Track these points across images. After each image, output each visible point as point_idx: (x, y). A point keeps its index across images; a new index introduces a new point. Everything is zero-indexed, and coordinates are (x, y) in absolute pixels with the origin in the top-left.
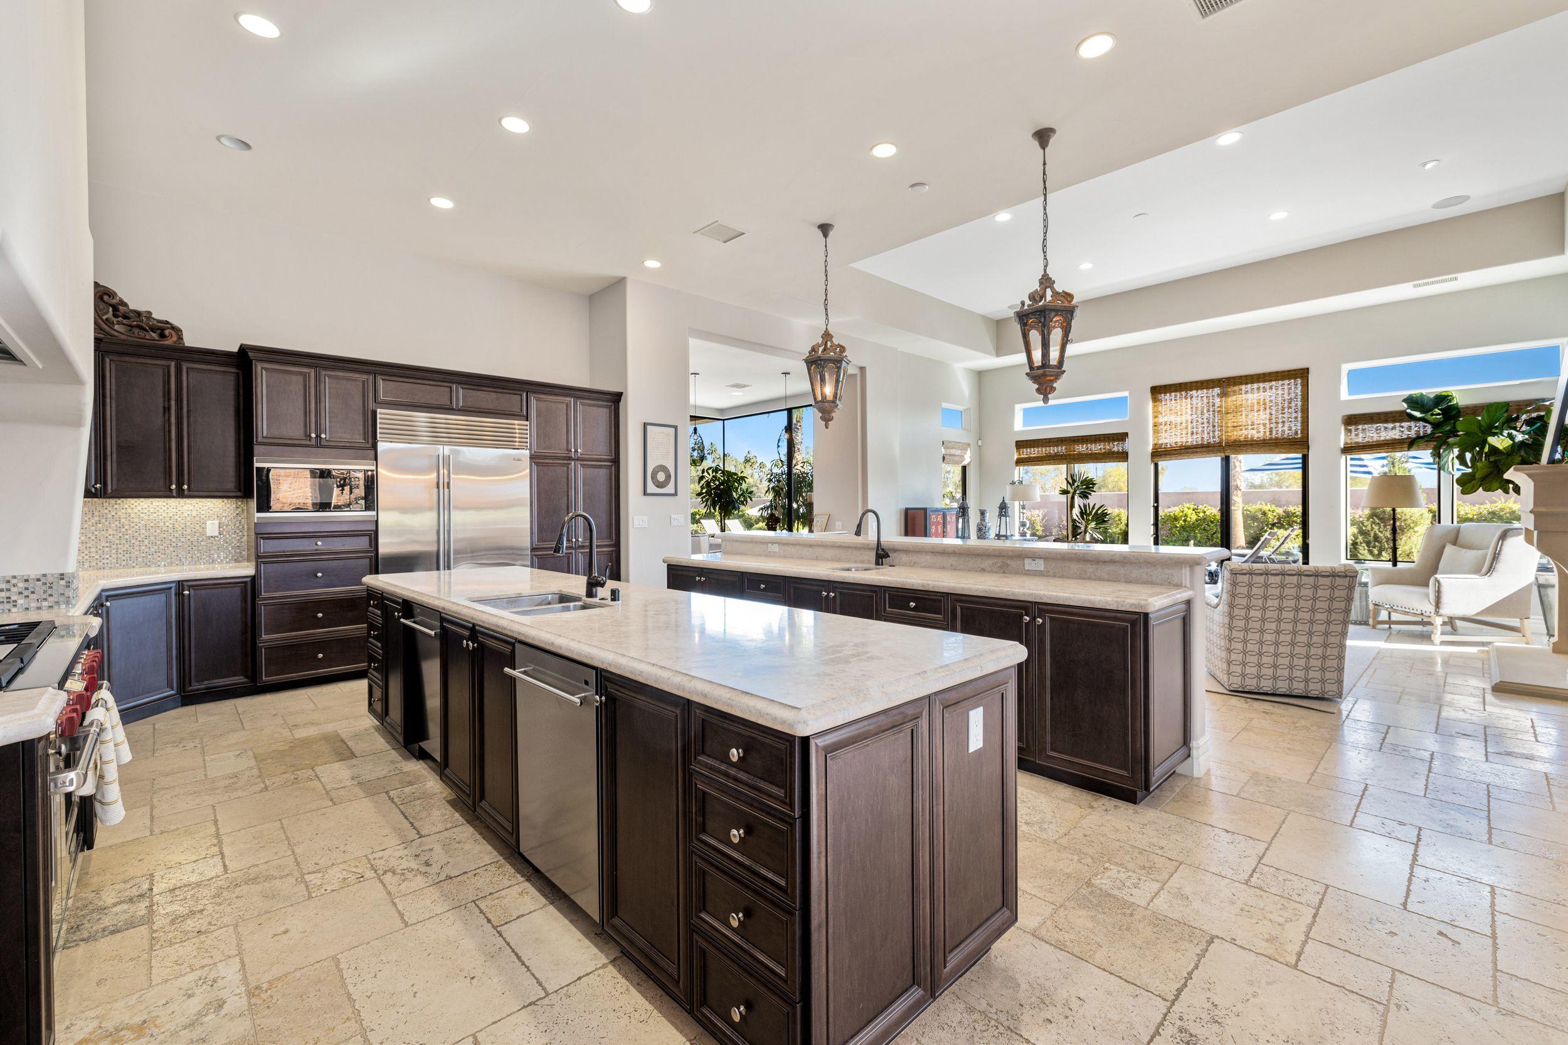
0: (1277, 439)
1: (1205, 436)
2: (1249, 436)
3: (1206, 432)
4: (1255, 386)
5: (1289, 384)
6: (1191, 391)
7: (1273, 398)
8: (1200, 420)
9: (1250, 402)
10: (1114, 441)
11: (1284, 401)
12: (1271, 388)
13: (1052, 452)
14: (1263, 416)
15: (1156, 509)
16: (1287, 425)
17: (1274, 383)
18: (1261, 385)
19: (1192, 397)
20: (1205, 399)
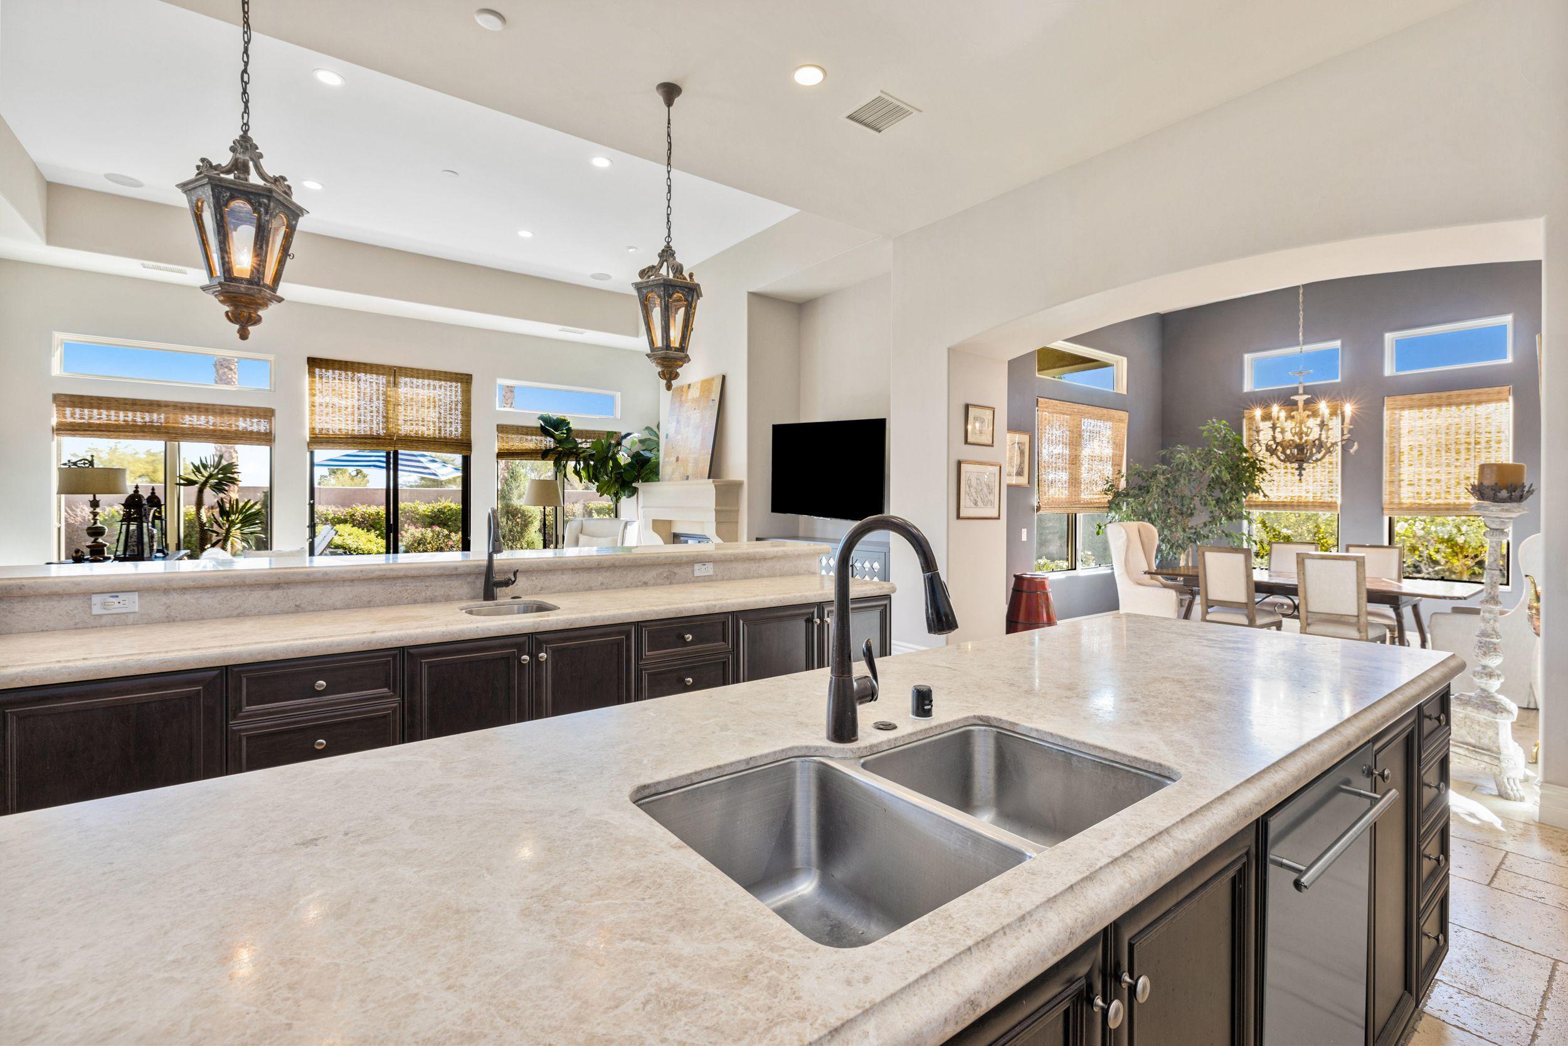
0: (445, 438)
1: (375, 426)
2: (420, 432)
3: (375, 422)
4: (426, 382)
5: (456, 387)
6: (359, 372)
7: (442, 397)
8: (368, 407)
9: (420, 397)
10: (252, 416)
11: (452, 402)
12: (440, 387)
13: (139, 420)
14: (433, 415)
15: (312, 506)
16: (454, 426)
17: (443, 383)
18: (432, 382)
19: (359, 381)
20: (374, 385)
